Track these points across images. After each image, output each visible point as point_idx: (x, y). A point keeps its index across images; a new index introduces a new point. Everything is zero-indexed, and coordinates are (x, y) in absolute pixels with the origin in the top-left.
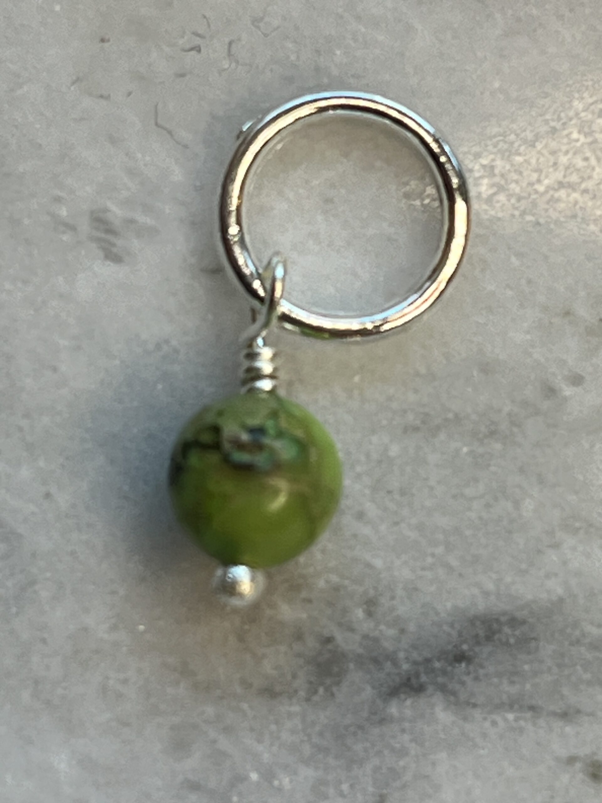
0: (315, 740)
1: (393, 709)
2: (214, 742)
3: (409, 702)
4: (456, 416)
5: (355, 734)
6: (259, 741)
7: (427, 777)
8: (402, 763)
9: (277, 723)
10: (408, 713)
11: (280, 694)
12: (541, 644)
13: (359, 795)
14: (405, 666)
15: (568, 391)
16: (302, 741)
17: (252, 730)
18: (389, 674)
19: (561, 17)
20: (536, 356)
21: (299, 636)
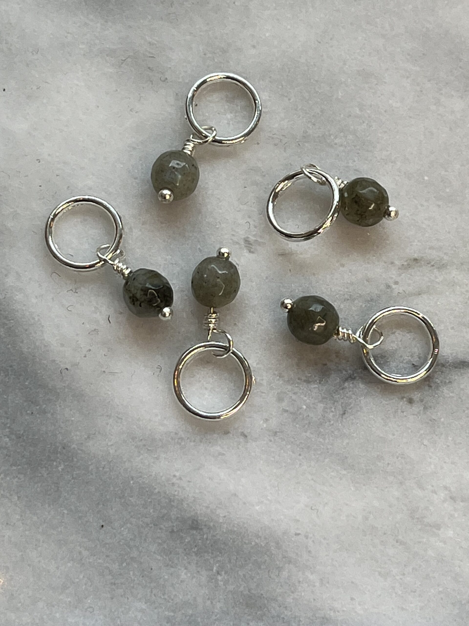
0: (323, 395)
1: (346, 384)
2: (291, 397)
3: (351, 382)
4: (360, 295)
5: (335, 393)
6: (305, 396)
7: (358, 405)
8: (350, 401)
9: (310, 390)
10: (351, 385)
11: (311, 382)
12: (391, 363)
13: (337, 412)
14: (349, 372)
15: (394, 286)
16: (319, 396)
17: (303, 393)
18: (344, 374)
19: (384, 175)
20: (384, 276)
21: (316, 364)
